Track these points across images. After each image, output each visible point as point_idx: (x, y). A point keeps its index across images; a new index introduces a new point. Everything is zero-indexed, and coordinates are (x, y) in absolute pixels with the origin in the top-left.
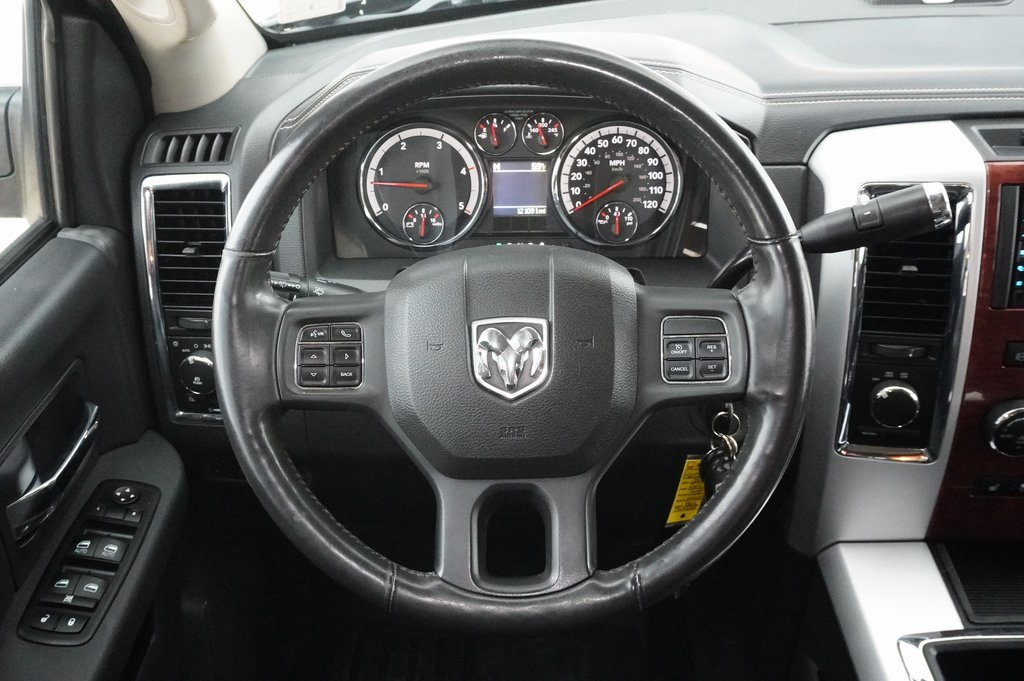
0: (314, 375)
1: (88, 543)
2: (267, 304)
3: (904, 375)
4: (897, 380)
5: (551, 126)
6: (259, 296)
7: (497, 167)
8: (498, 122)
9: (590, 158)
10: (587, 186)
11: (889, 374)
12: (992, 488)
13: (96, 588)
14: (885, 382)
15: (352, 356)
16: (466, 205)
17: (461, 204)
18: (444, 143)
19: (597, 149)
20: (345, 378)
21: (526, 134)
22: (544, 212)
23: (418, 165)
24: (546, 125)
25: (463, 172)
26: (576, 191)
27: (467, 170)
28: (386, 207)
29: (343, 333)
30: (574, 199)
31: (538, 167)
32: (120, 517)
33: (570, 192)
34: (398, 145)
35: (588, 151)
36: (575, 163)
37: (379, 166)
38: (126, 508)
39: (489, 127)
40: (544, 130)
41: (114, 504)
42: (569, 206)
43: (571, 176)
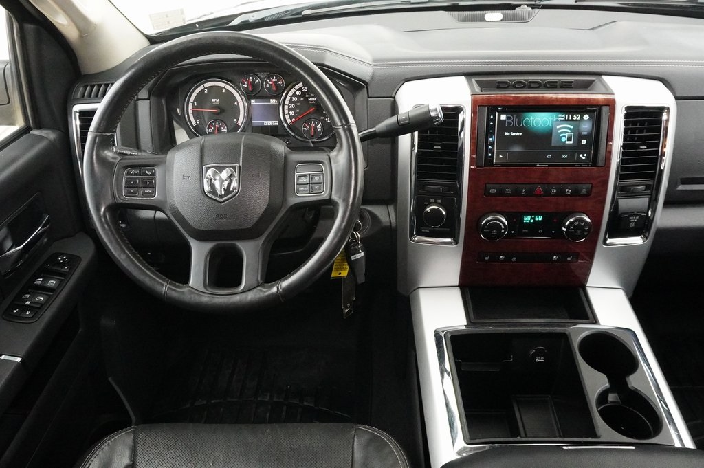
0: (132, 191)
1: (41, 280)
2: (109, 156)
3: (439, 201)
4: (436, 203)
5: (279, 81)
6: (106, 152)
7: (253, 101)
8: (253, 79)
9: (298, 96)
10: (298, 111)
11: (432, 201)
12: (487, 258)
13: (42, 299)
14: (430, 204)
15: (151, 183)
16: (238, 120)
17: (235, 120)
18: (226, 89)
19: (302, 92)
20: (147, 193)
21: (266, 85)
22: (277, 124)
23: (213, 100)
24: (276, 80)
25: (236, 104)
26: (292, 113)
27: (238, 103)
28: (198, 121)
29: (147, 172)
30: (291, 117)
31: (273, 101)
32: (59, 269)
33: (289, 114)
34: (203, 90)
35: (297, 93)
36: (291, 99)
37: (194, 101)
38: (63, 265)
39: (248, 81)
40: (275, 83)
41: (58, 263)
42: (289, 121)
43: (289, 106)
